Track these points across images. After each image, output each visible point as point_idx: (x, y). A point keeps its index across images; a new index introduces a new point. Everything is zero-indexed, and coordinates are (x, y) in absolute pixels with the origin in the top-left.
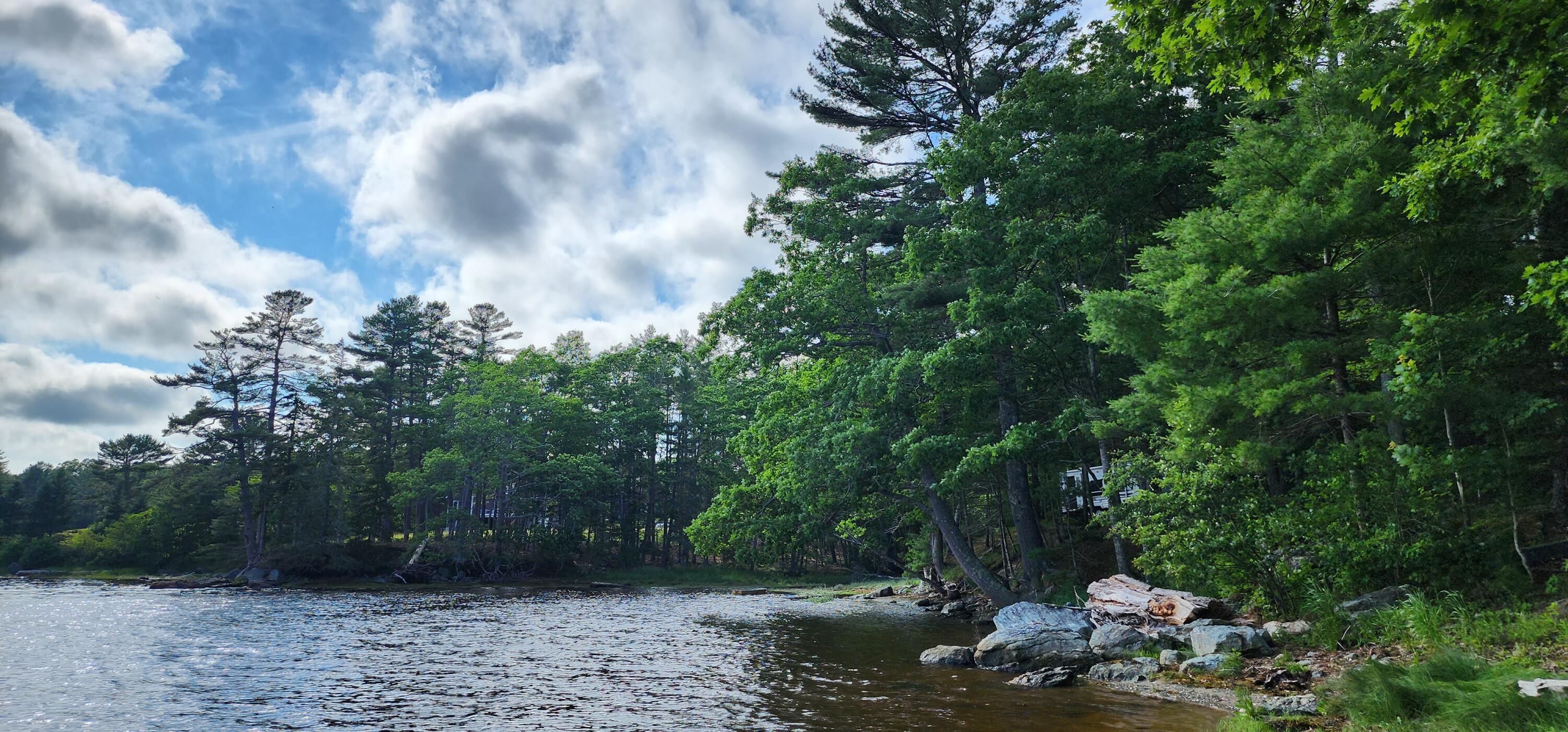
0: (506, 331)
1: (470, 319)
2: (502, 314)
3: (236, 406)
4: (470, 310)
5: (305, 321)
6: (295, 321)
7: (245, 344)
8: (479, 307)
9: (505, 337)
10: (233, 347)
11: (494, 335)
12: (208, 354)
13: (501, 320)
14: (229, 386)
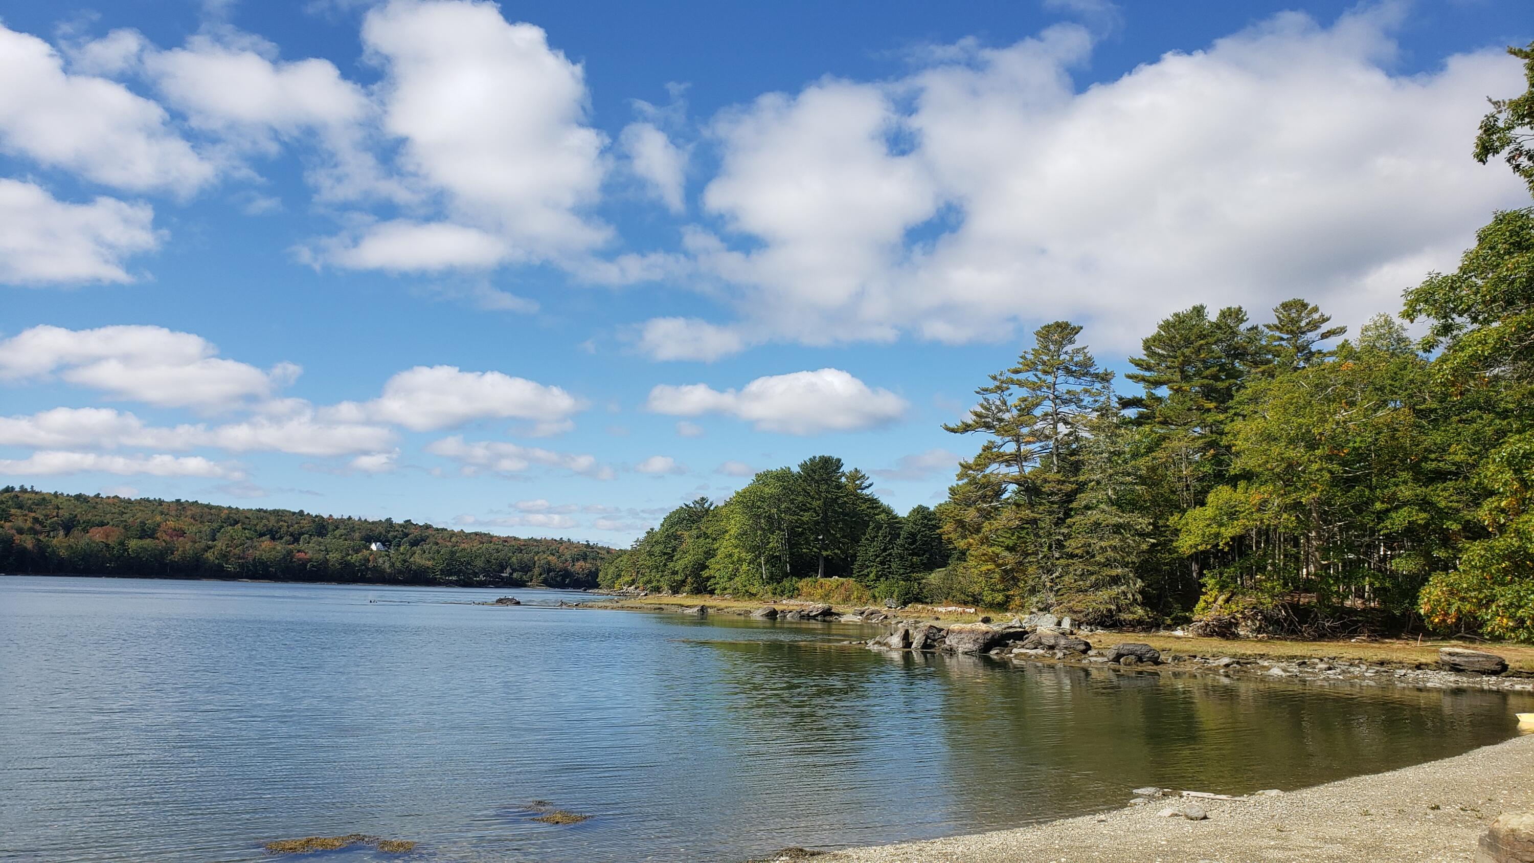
0: (1325, 328)
1: (1277, 322)
2: (1316, 310)
3: (1019, 449)
4: (1276, 310)
5: (1078, 351)
6: (1066, 353)
7: (1020, 384)
8: (1286, 306)
9: (1324, 336)
10: (1008, 389)
11: (1311, 335)
12: (986, 400)
13: (1316, 316)
14: (1010, 430)
